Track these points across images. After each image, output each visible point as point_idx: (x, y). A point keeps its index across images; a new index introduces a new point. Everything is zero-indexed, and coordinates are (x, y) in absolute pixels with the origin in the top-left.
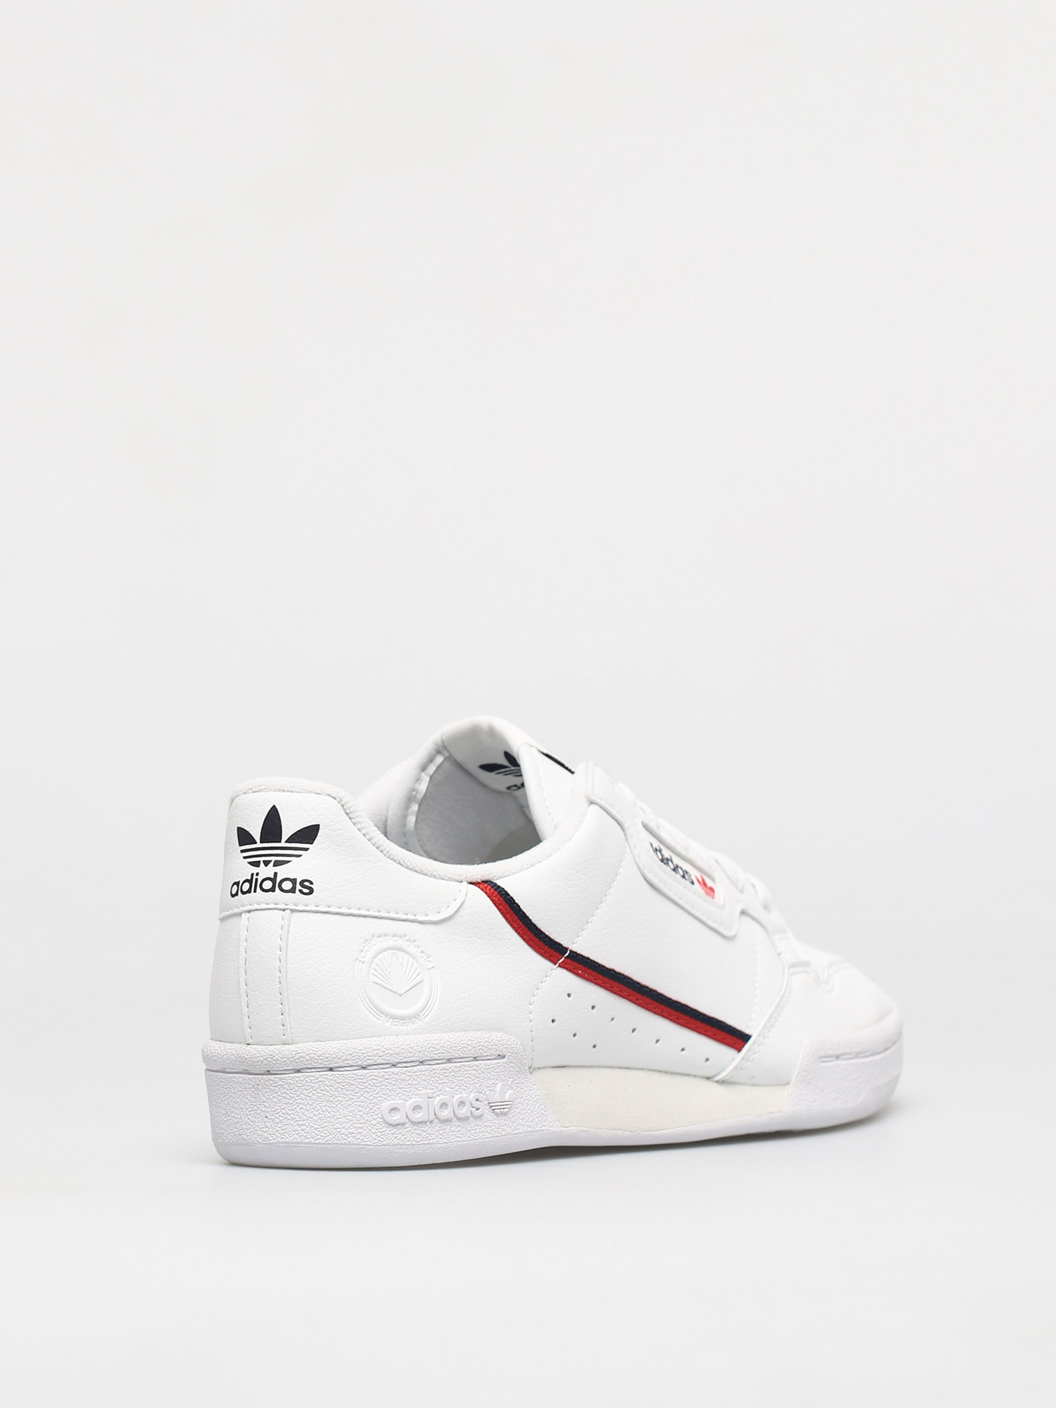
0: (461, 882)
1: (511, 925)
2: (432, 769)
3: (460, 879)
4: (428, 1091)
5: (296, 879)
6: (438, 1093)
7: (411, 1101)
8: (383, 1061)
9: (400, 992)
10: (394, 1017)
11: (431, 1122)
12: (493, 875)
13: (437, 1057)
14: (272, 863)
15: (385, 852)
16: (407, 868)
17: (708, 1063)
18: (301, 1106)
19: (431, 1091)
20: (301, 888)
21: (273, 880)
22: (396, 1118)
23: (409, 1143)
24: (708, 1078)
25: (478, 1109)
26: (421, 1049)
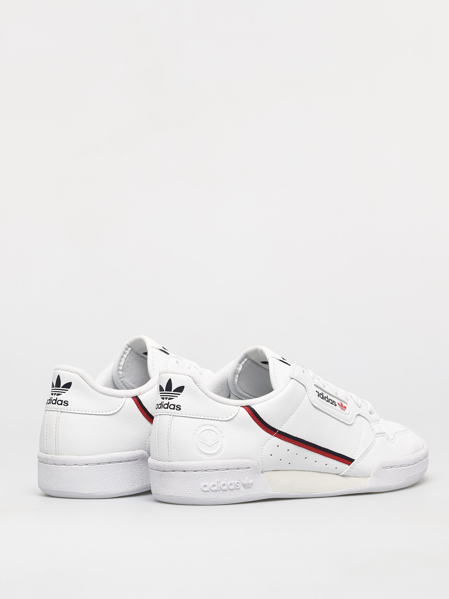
0: (238, 406)
1: (256, 422)
2: (243, 363)
3: (237, 405)
4: (218, 480)
5: (175, 405)
6: (222, 481)
7: (212, 483)
8: (202, 469)
9: (210, 445)
10: (207, 454)
11: (219, 491)
12: (250, 404)
13: (222, 468)
14: (168, 399)
15: (208, 396)
16: (217, 401)
17: (337, 469)
18: (174, 483)
19: (219, 480)
20: (176, 408)
21: (168, 405)
22: (206, 489)
23: (211, 498)
24: (337, 474)
25: (238, 486)
26: (216, 465)
